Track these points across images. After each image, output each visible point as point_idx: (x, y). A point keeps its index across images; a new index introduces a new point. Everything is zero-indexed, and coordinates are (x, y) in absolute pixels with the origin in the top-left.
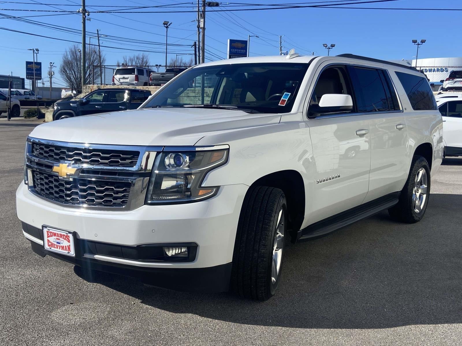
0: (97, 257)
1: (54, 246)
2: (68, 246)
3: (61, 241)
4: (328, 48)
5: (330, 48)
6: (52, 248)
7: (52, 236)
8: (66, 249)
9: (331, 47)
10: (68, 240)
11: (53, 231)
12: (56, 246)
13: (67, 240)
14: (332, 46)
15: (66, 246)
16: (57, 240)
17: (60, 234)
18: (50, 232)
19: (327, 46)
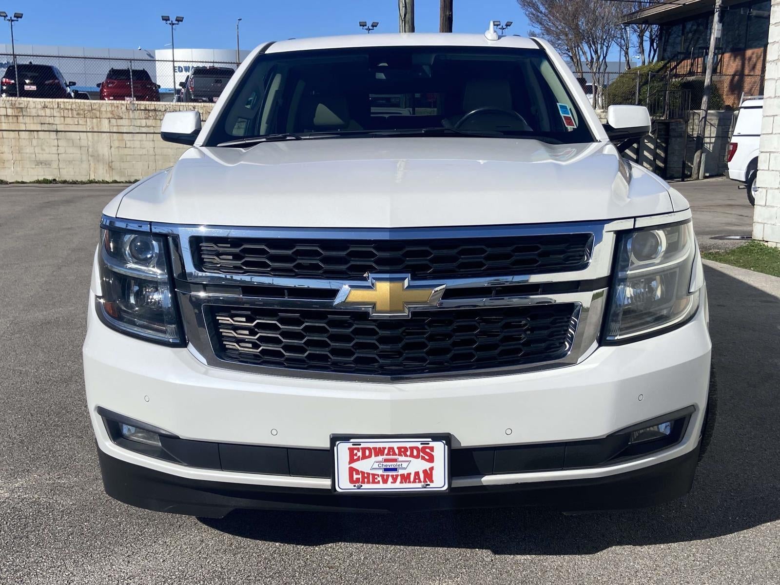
0: (488, 479)
1: (374, 479)
2: (425, 471)
3: (400, 463)
4: (9, 20)
5: (12, 21)
6: (365, 486)
7: (370, 456)
8: (419, 479)
9: (15, 19)
10: (427, 457)
11: (371, 446)
12: (380, 479)
13: (423, 458)
14: (18, 17)
15: (417, 474)
16: (385, 464)
17: (399, 448)
18: (362, 448)
19: (7, 16)
